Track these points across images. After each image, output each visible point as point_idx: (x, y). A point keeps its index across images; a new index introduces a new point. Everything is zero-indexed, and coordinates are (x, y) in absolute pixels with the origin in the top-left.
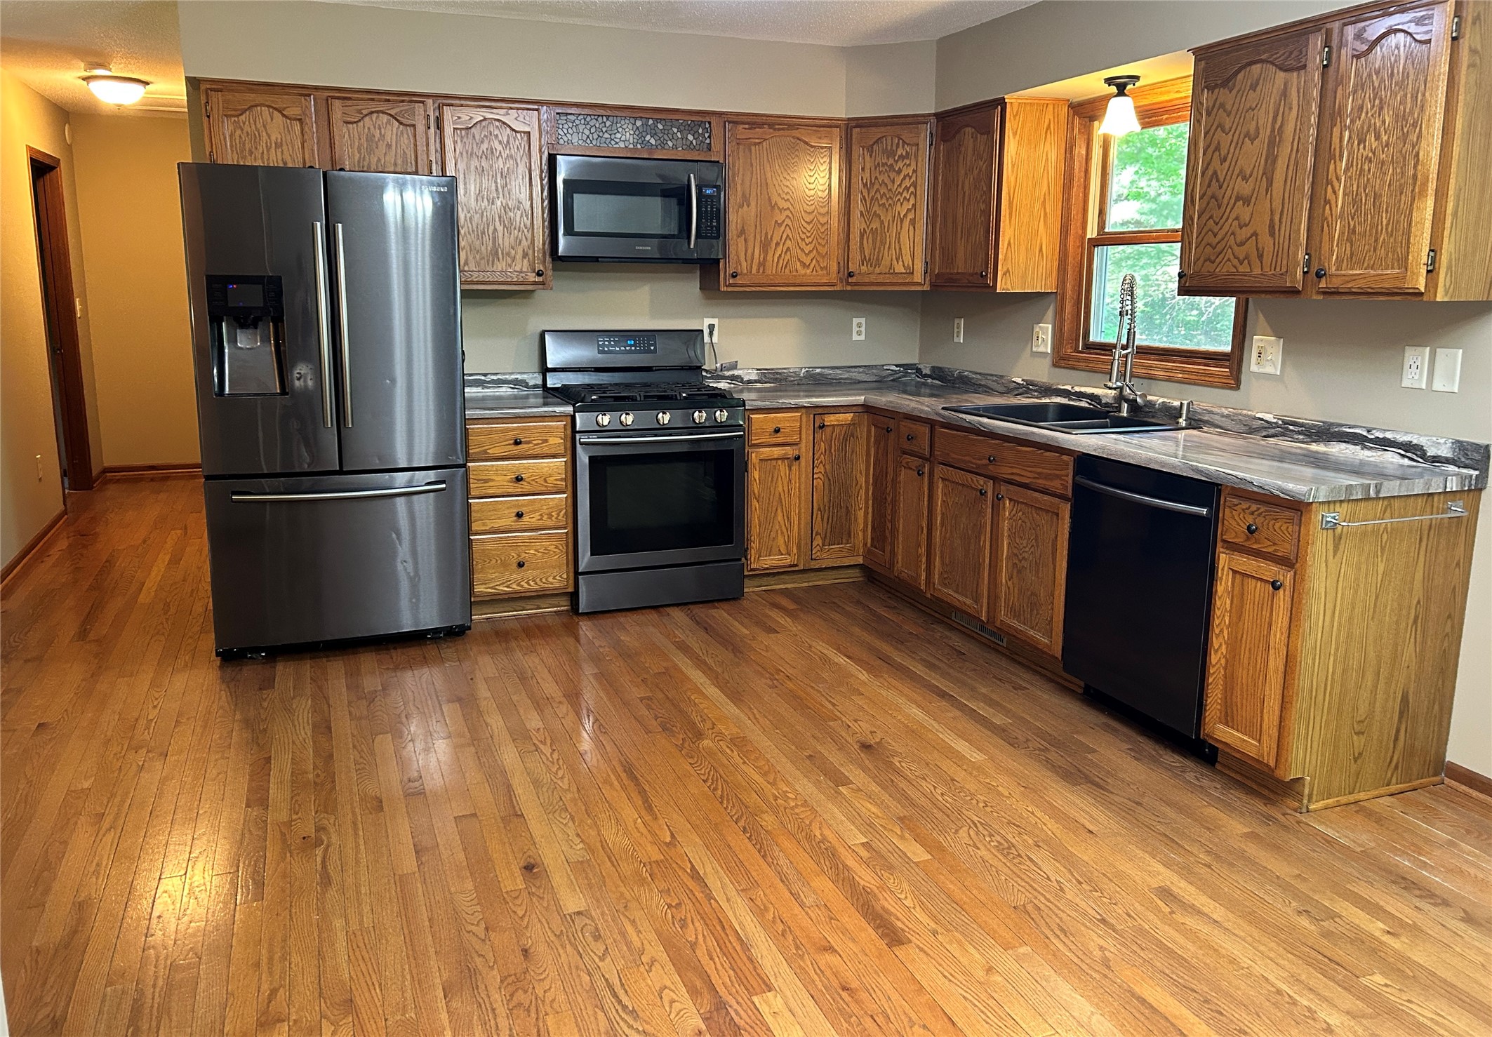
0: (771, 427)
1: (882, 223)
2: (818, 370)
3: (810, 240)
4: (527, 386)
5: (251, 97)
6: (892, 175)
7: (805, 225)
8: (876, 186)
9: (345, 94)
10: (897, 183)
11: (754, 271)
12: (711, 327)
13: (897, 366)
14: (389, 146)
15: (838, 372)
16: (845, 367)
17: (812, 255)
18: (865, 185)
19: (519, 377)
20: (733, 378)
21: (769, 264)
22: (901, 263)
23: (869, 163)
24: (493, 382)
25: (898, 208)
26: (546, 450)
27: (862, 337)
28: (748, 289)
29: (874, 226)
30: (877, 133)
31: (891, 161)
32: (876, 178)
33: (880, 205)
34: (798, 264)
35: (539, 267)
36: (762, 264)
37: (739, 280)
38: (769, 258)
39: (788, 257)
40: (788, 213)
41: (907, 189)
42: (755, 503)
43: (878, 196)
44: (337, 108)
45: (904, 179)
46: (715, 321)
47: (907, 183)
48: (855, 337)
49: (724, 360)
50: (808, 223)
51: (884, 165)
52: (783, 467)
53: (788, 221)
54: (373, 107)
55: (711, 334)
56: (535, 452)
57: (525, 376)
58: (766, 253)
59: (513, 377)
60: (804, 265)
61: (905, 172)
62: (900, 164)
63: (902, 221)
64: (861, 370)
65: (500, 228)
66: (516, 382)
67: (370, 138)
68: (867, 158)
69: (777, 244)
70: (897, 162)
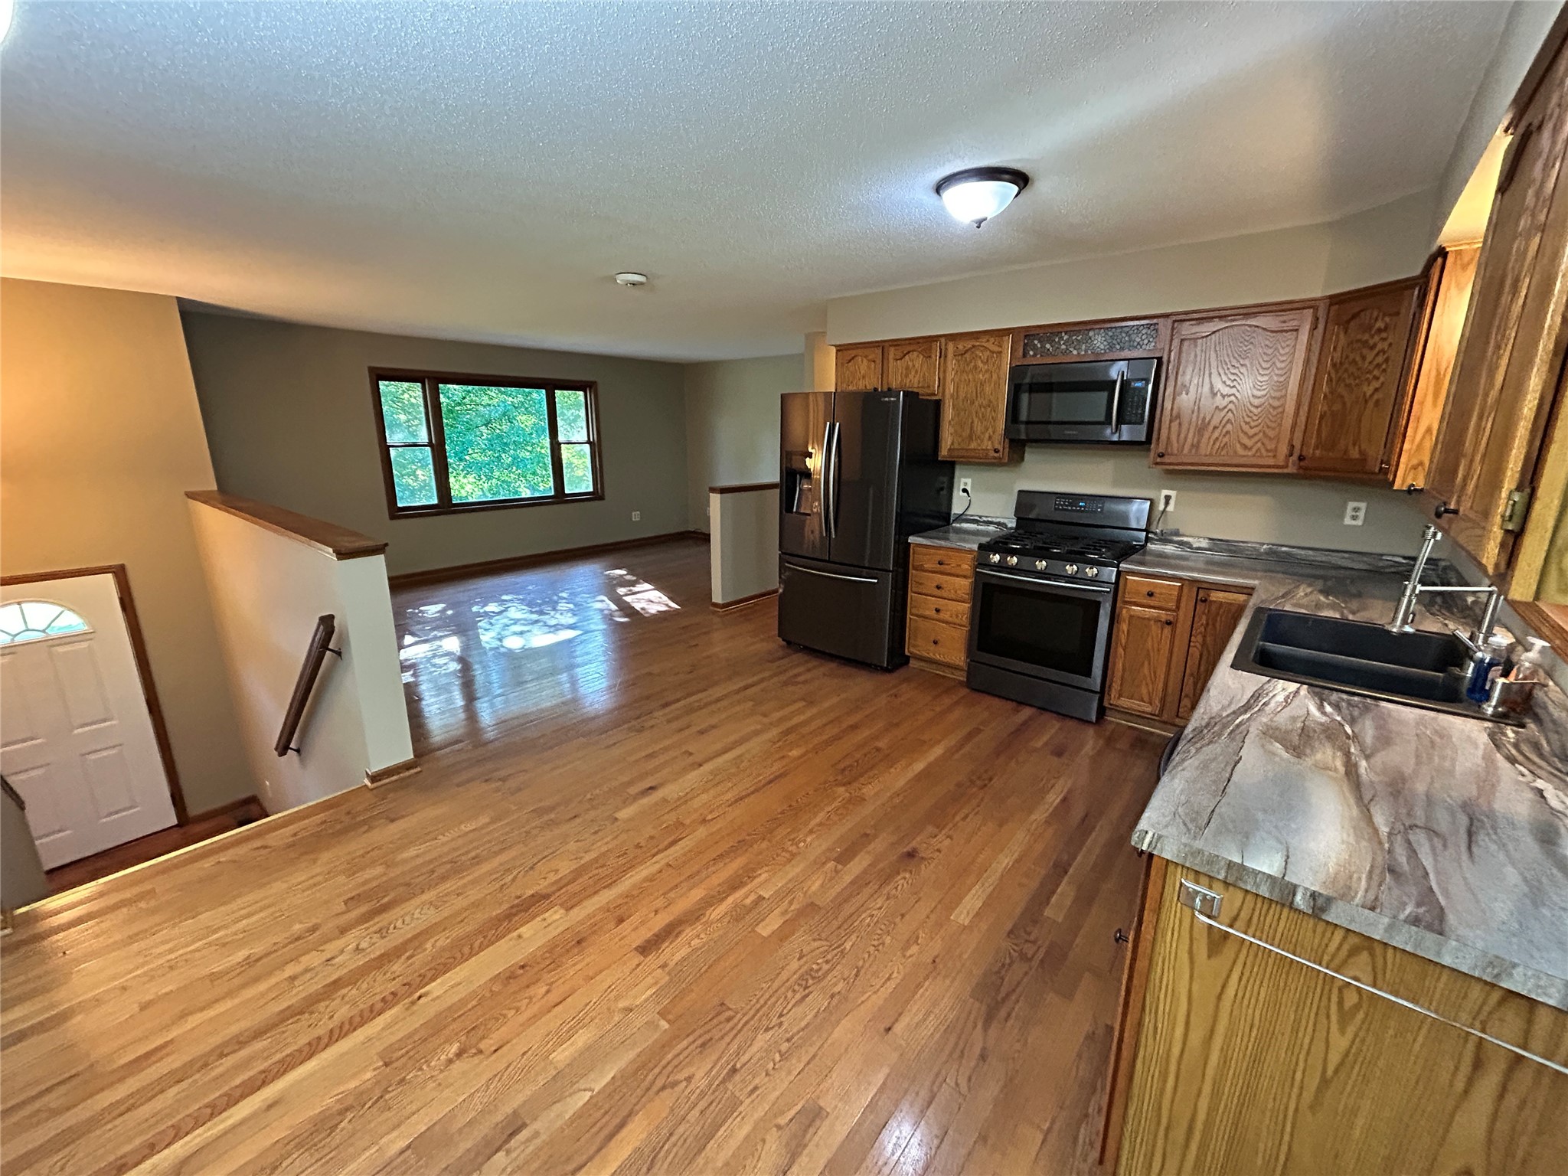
0: (1145, 590)
1: (1344, 404)
2: (1284, 549)
3: (1256, 423)
4: (1006, 527)
5: (853, 353)
6: (1365, 351)
7: (1252, 409)
8: (1346, 366)
9: (896, 343)
10: (1369, 358)
11: (1186, 451)
12: (1168, 498)
13: (1405, 558)
14: (916, 372)
15: (1311, 552)
16: (1322, 550)
17: (1256, 438)
18: (1334, 365)
19: (1002, 521)
20: (1181, 543)
21: (1203, 445)
22: (1357, 448)
23: (1343, 340)
24: (984, 522)
25: (1365, 388)
26: (958, 572)
27: (1359, 522)
28: (1176, 467)
29: (1336, 407)
30: (1355, 307)
31: (1366, 337)
32: (1347, 357)
33: (1346, 385)
34: (1238, 446)
35: (997, 446)
36: (1196, 446)
37: (1166, 459)
38: (1204, 440)
39: (1226, 439)
40: (1233, 398)
41: (1378, 366)
42: (1121, 651)
43: (1346, 375)
44: (892, 353)
45: (1377, 354)
46: (1172, 493)
47: (1380, 359)
48: (1348, 521)
49: (1171, 526)
50: (1257, 407)
51: (1358, 341)
52: (1155, 629)
53: (1231, 406)
54: (909, 348)
55: (1167, 503)
56: (953, 571)
57: (1006, 521)
58: (1201, 435)
59: (998, 520)
60: (1245, 447)
61: (1380, 346)
62: (1377, 338)
63: (1366, 402)
64: (1346, 555)
65: (976, 420)
66: (999, 524)
67: (907, 368)
68: (1342, 336)
69: (1215, 428)
70: (1372, 336)
